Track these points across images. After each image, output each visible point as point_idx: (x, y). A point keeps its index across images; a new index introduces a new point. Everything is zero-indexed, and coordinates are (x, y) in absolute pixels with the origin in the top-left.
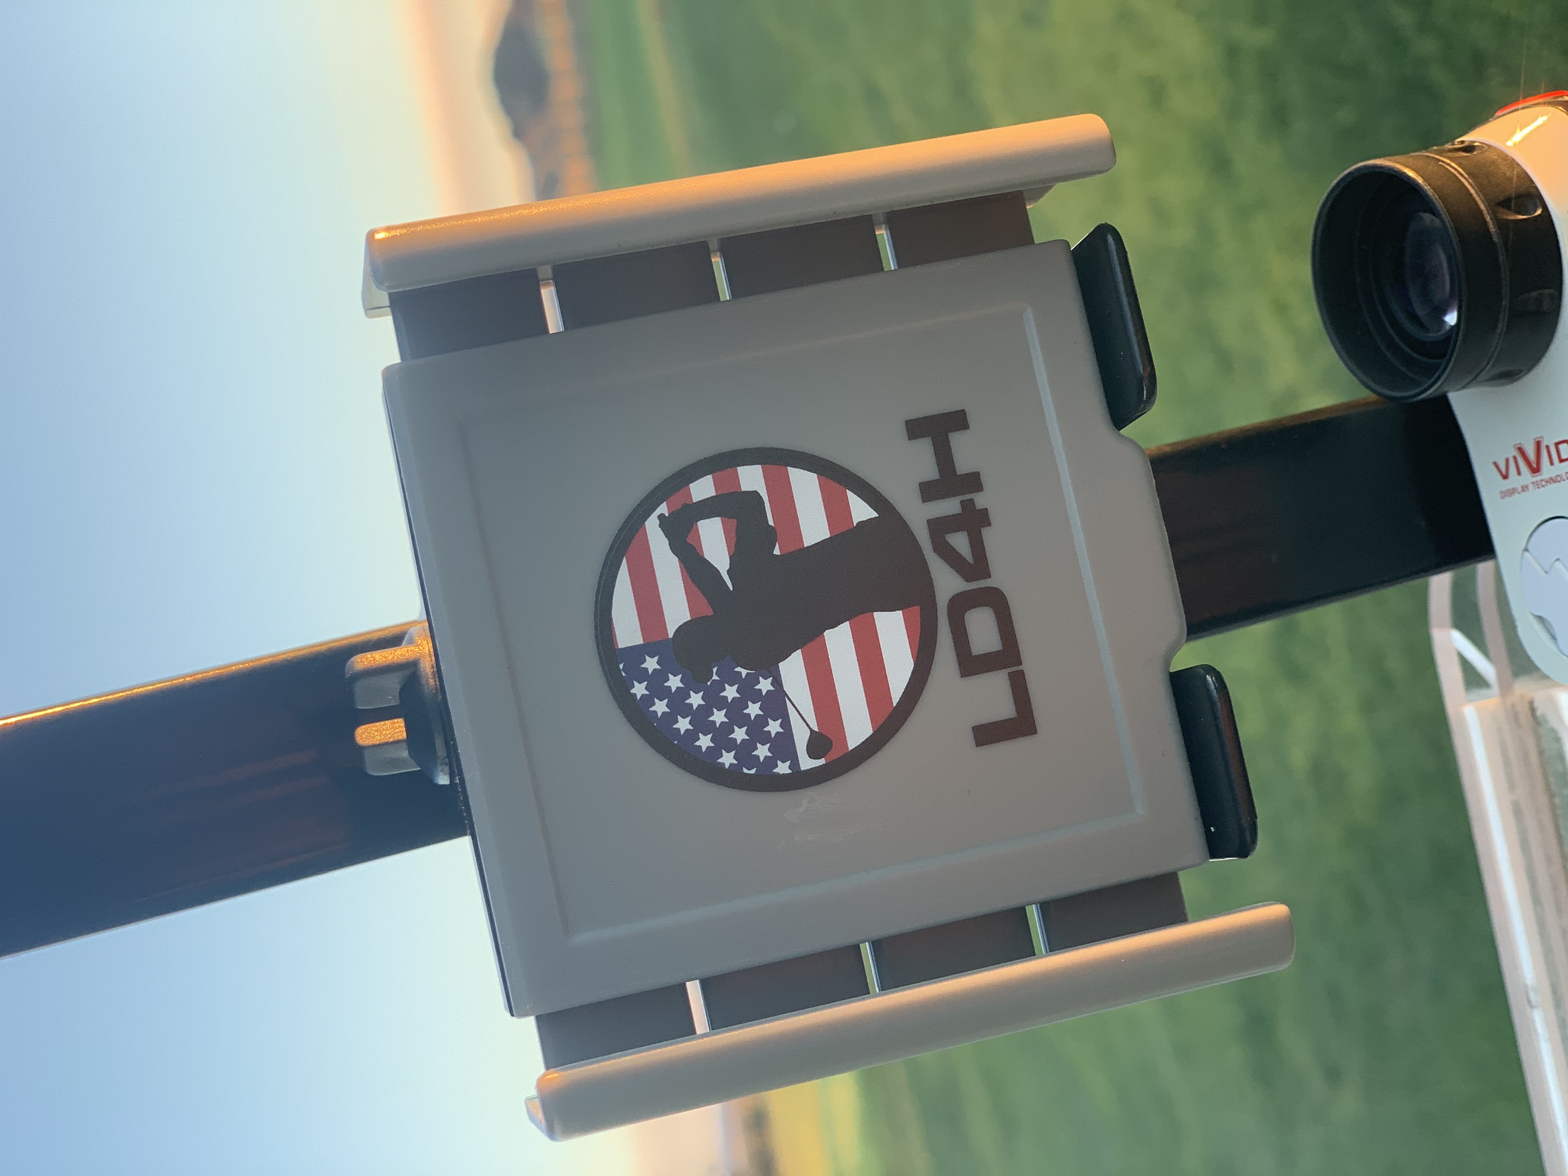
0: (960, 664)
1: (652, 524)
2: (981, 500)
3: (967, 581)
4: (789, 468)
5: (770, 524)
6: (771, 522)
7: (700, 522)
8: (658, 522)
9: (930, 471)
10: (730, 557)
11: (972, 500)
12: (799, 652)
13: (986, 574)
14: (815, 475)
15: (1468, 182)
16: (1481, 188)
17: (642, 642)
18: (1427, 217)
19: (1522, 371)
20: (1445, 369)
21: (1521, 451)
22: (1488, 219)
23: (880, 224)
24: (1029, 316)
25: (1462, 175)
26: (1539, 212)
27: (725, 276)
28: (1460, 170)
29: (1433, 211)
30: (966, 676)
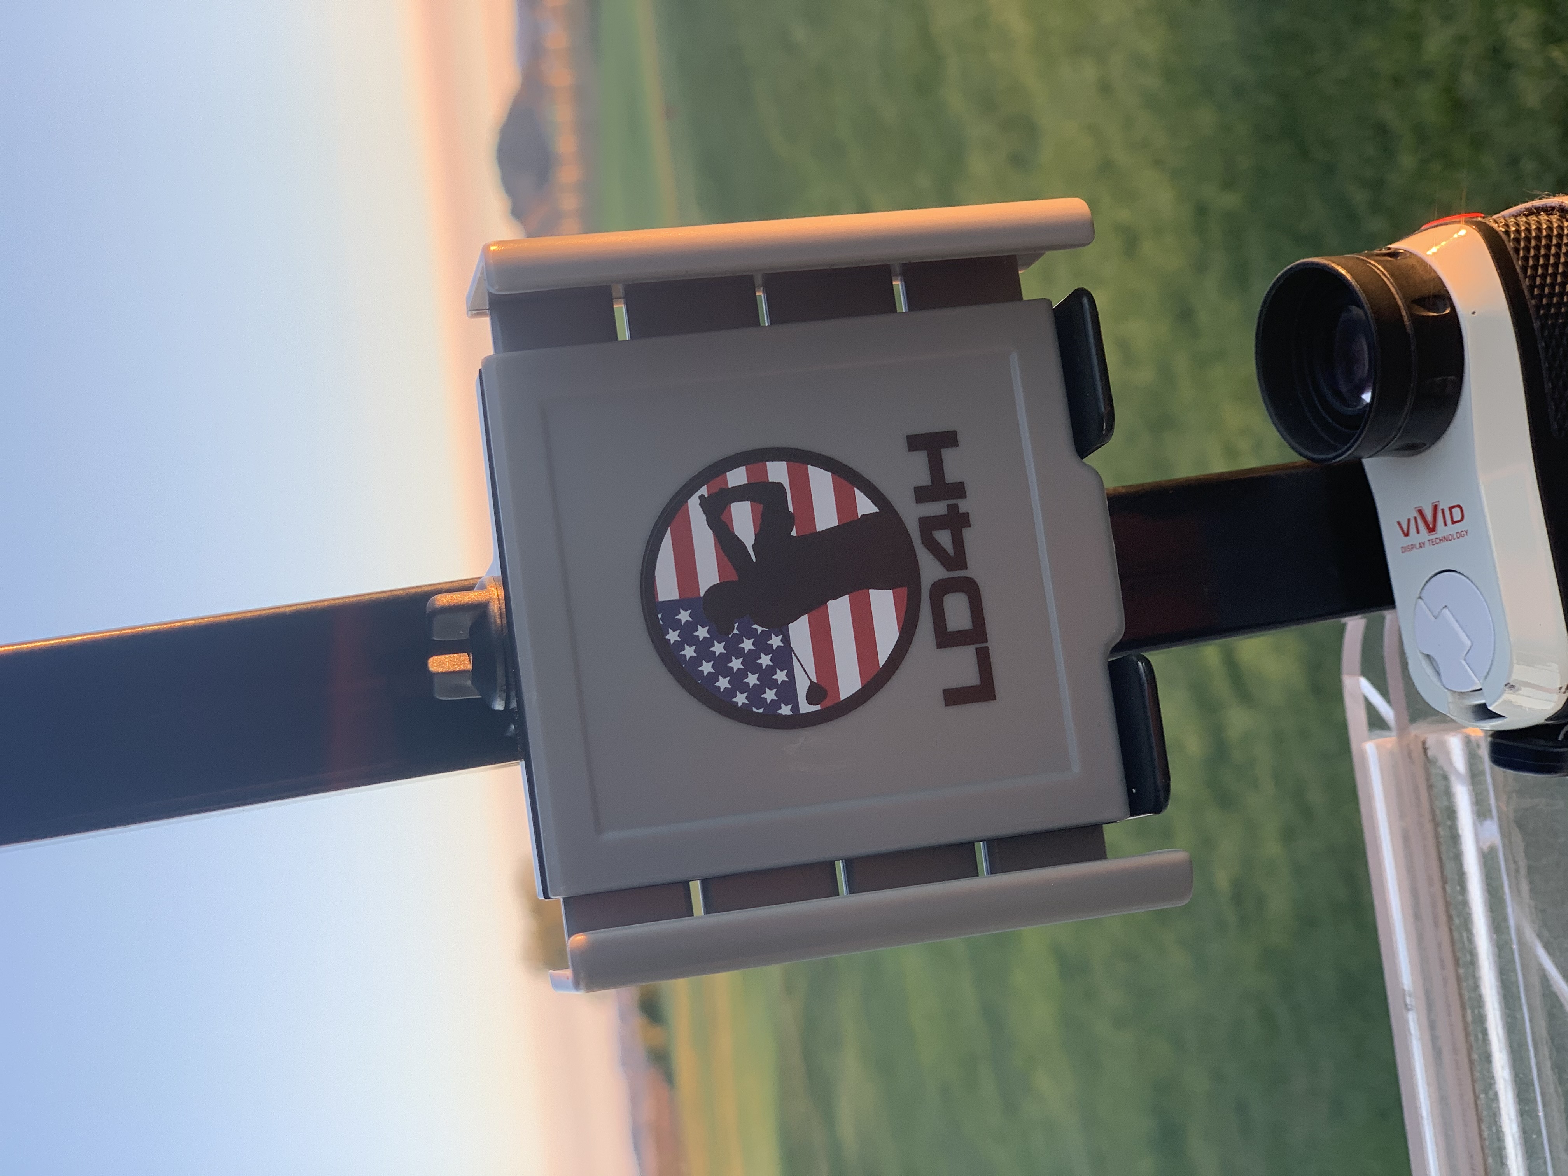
0: (937, 637)
1: (694, 502)
2: (964, 506)
3: (948, 570)
4: (809, 466)
5: (790, 510)
6: (791, 509)
7: (733, 504)
8: (699, 501)
9: (924, 478)
10: (756, 535)
11: (957, 504)
12: (806, 616)
13: (964, 566)
14: (830, 474)
15: (1391, 282)
16: (1400, 288)
17: (678, 598)
18: (1355, 310)
19: (1425, 445)
20: (1360, 436)
21: (1420, 512)
22: (1404, 313)
23: (897, 275)
24: (1014, 358)
25: (1386, 276)
26: (1447, 311)
27: (766, 307)
28: (1383, 270)
29: (1359, 305)
30: (940, 648)
